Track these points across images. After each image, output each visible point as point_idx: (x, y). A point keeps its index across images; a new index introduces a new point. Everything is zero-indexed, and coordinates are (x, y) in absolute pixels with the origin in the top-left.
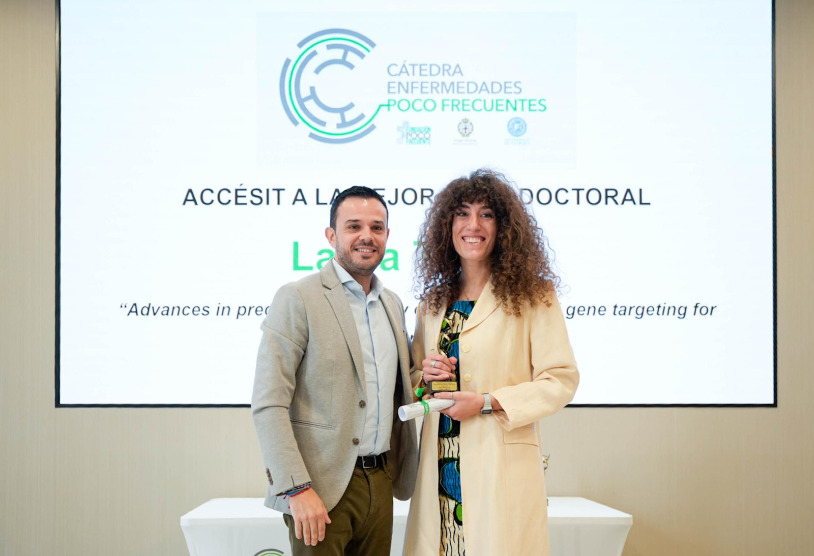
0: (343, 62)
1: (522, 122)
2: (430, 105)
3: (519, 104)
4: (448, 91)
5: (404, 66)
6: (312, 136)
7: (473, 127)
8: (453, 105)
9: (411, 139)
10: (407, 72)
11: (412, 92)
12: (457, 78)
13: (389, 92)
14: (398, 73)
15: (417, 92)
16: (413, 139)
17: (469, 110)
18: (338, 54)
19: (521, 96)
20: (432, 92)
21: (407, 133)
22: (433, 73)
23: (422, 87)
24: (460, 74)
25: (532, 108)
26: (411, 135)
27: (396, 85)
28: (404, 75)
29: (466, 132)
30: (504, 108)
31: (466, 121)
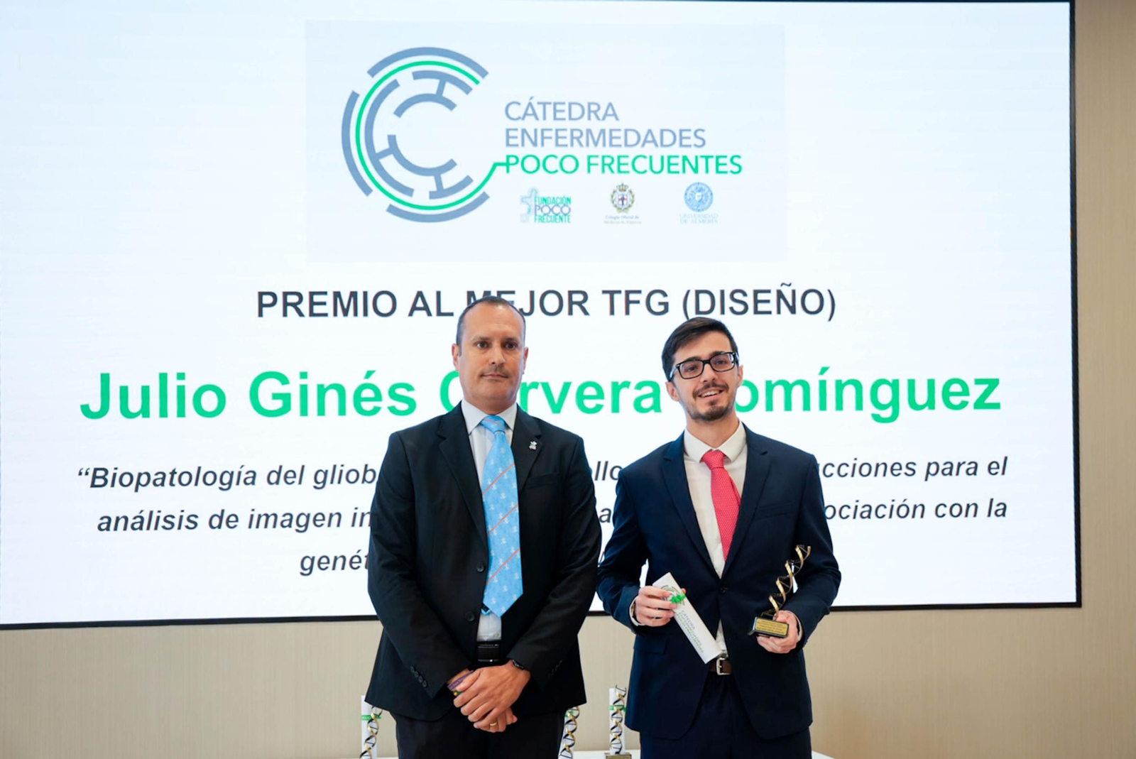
0: (438, 98)
1: (707, 190)
2: (570, 165)
3: (702, 162)
4: (596, 144)
5: (530, 104)
6: (391, 209)
7: (633, 196)
8: (604, 164)
9: (542, 214)
10: (534, 114)
11: (543, 144)
12: (610, 123)
13: (508, 144)
14: (522, 116)
15: (550, 144)
16: (545, 214)
17: (628, 172)
18: (430, 86)
19: (704, 151)
20: (572, 144)
21: (536, 206)
22: (573, 116)
23: (557, 137)
24: (613, 118)
25: (721, 168)
26: (541, 209)
27: (519, 134)
28: (530, 119)
29: (623, 204)
30: (679, 168)
31: (623, 188)
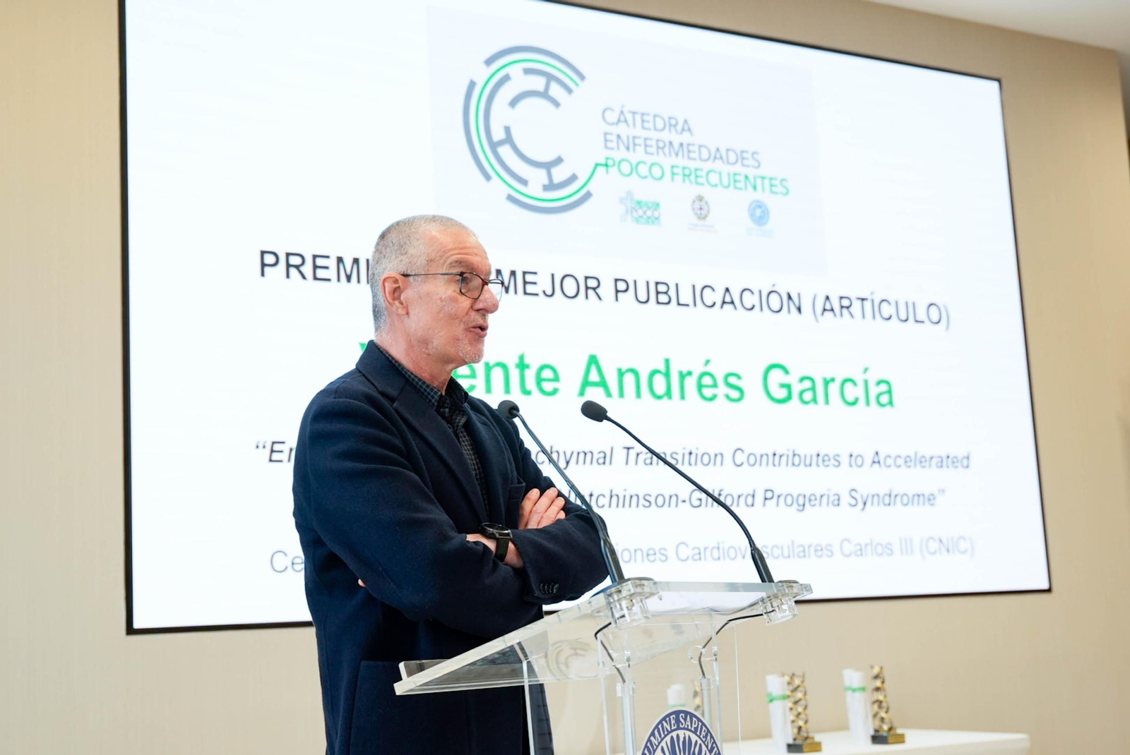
0: (545, 95)
1: (764, 208)
3: (759, 182)
4: (677, 155)
5: (622, 112)
6: (510, 198)
7: (709, 207)
8: (684, 175)
9: (637, 216)
10: (626, 121)
12: (686, 138)
13: (606, 147)
14: (616, 122)
15: (640, 150)
16: (640, 216)
17: (703, 185)
18: (538, 83)
19: (760, 172)
20: (658, 153)
21: (632, 208)
22: (657, 127)
23: (646, 146)
24: (689, 133)
26: (636, 211)
27: (614, 138)
28: (622, 125)
29: (701, 213)
30: (743, 185)
31: (700, 199)
